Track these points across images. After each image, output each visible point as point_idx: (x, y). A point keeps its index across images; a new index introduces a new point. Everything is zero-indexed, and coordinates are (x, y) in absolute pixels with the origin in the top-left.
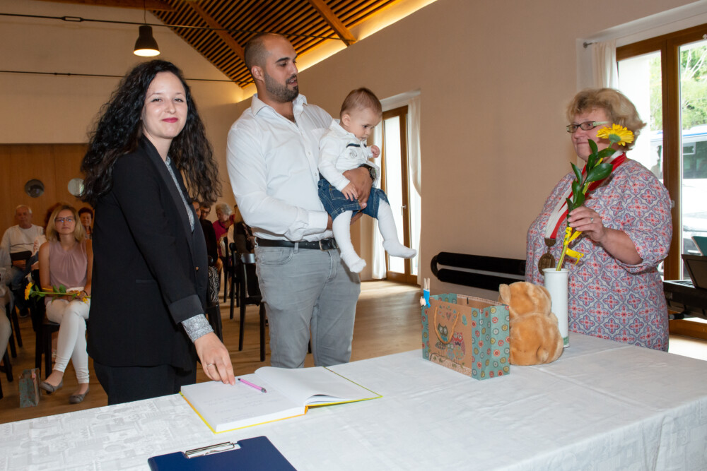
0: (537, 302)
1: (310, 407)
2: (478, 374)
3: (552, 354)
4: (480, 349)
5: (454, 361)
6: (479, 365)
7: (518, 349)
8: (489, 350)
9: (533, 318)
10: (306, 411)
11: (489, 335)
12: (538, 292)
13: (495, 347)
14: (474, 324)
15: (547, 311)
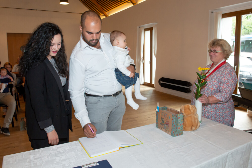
0: (192, 111)
2: (173, 135)
3: (196, 128)
4: (174, 128)
5: (166, 130)
6: (174, 132)
7: (186, 126)
8: (177, 127)
9: (191, 116)
10: (119, 149)
11: (177, 123)
12: (193, 108)
13: (179, 126)
15: (195, 114)
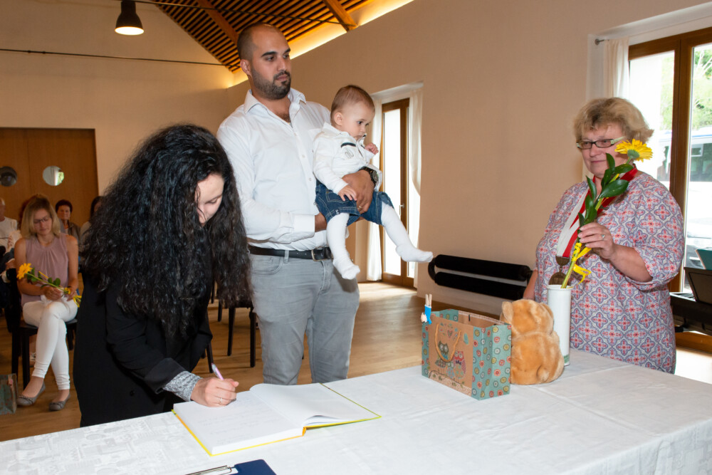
0: (539, 320)
1: (308, 429)
2: (478, 394)
3: (552, 374)
4: (481, 369)
5: (454, 380)
6: (479, 385)
7: (518, 368)
8: (490, 371)
9: (535, 337)
10: (304, 433)
11: (490, 354)
12: (541, 310)
13: (496, 367)
14: (475, 343)
15: (549, 330)
